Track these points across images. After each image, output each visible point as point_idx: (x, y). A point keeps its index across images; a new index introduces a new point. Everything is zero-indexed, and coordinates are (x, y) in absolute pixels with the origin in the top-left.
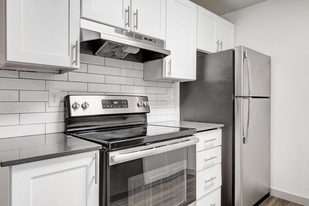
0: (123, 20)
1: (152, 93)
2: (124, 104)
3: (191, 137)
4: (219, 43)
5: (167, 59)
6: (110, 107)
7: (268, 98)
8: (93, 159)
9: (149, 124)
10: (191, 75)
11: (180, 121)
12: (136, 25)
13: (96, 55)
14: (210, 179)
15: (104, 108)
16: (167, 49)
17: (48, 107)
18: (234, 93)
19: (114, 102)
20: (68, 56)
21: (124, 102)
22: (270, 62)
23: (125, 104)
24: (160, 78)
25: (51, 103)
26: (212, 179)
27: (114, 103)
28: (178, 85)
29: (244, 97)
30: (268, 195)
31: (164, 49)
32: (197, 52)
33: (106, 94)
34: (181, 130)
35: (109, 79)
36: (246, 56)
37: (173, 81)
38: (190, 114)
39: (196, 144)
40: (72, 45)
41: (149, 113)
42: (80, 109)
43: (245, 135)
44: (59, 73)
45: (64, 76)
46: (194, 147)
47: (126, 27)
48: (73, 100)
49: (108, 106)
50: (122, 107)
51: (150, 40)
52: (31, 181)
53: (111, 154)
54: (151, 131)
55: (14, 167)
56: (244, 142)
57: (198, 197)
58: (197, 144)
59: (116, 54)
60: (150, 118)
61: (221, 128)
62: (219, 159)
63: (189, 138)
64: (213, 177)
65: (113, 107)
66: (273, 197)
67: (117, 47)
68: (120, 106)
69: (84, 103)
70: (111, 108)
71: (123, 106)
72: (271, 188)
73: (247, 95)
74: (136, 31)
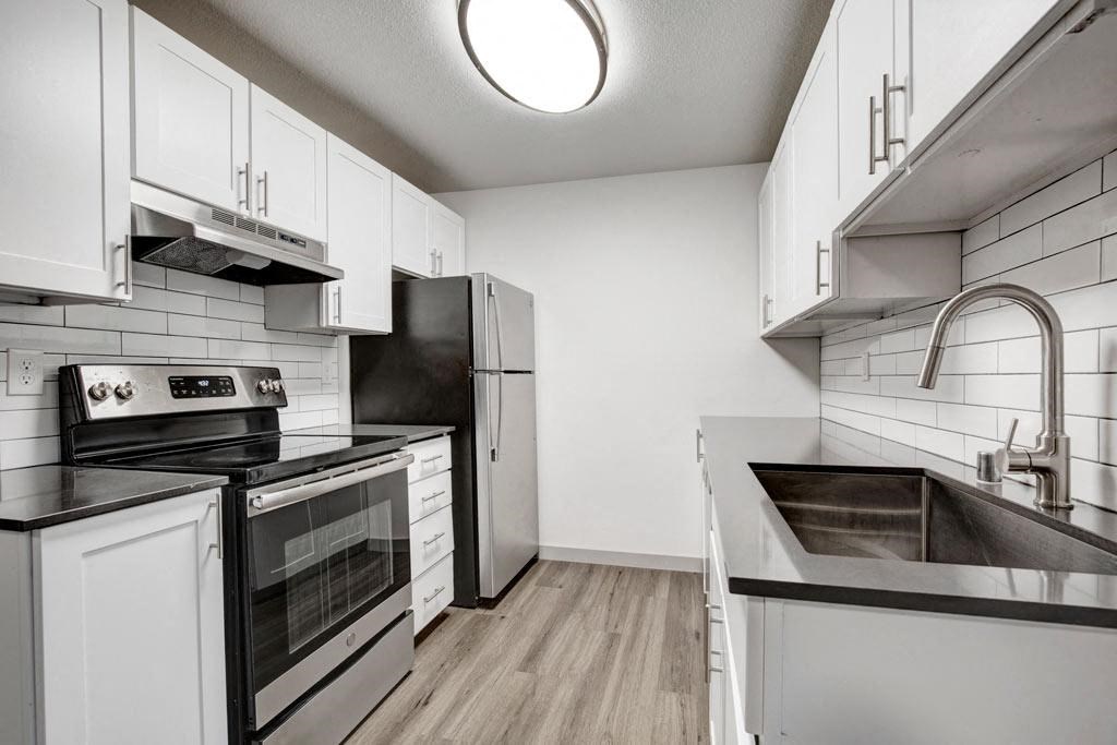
0: (234, 193)
1: (290, 360)
2: (226, 387)
3: (399, 453)
4: (437, 258)
5: (331, 287)
6: (188, 396)
7: (530, 372)
8: (210, 506)
9: (284, 434)
10: (380, 322)
11: (353, 423)
12: (262, 205)
13: (143, 262)
14: (433, 537)
15: (175, 397)
16: (330, 264)
17: (7, 395)
18: (472, 364)
19: (200, 383)
20: (101, 270)
21: (225, 381)
22: (531, 305)
23: (229, 387)
24: (313, 325)
25: (16, 386)
26: (437, 537)
27: (200, 386)
28: (345, 340)
29: (490, 372)
30: (534, 560)
31: (324, 263)
32: (393, 271)
33: (173, 361)
34: (354, 444)
35: (178, 325)
36: (493, 293)
37: (335, 333)
38: (375, 405)
39: (406, 469)
40: (112, 244)
41: (285, 409)
42: (112, 399)
43: (495, 447)
44: (37, 305)
45: (53, 313)
46: (402, 474)
47: (239, 209)
48: (90, 377)
49: (184, 392)
50: (219, 394)
51: (292, 240)
52: (83, 562)
53: (250, 494)
54: (289, 451)
55: (45, 532)
56: (493, 459)
57: (414, 574)
58: (410, 467)
59: (200, 263)
60: (287, 420)
61: (448, 434)
62: (447, 498)
63: (394, 455)
64: (439, 533)
65: (198, 396)
66: (544, 561)
67: (208, 249)
68: (214, 392)
69: (123, 385)
70: (194, 396)
71: (223, 391)
72: (540, 544)
73: (497, 368)
74: (262, 219)
